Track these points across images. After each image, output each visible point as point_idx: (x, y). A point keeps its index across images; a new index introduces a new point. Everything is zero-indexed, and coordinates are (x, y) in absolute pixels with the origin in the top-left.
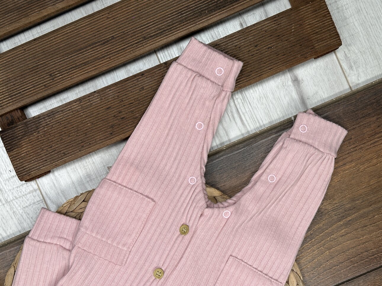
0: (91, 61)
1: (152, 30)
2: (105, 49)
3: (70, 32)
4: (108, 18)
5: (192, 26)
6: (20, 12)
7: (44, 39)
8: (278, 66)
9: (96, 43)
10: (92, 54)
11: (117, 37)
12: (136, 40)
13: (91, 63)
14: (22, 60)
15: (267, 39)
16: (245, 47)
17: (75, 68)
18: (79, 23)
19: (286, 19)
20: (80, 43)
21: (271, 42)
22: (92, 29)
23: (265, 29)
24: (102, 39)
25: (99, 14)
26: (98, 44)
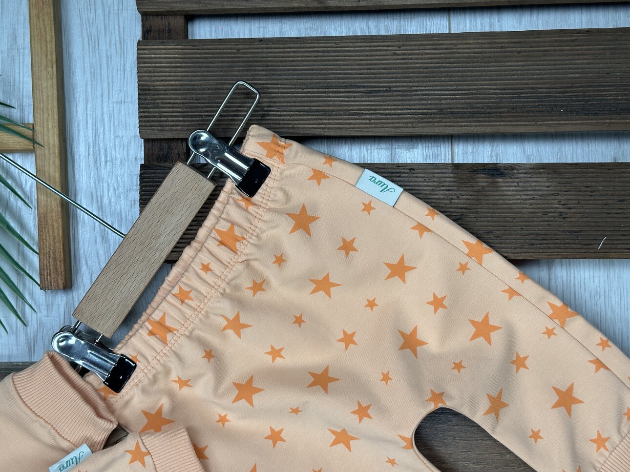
0: (338, 113)
1: (459, 104)
2: (368, 103)
3: (324, 52)
4: (395, 54)
5: (528, 123)
7: (277, 46)
9: (358, 86)
10: (344, 101)
11: (398, 91)
12: (425, 109)
13: (336, 115)
14: (228, 64)
16: (601, 195)
17: (305, 113)
18: (345, 43)
24: (371, 84)
25: (384, 42)
26: (361, 89)
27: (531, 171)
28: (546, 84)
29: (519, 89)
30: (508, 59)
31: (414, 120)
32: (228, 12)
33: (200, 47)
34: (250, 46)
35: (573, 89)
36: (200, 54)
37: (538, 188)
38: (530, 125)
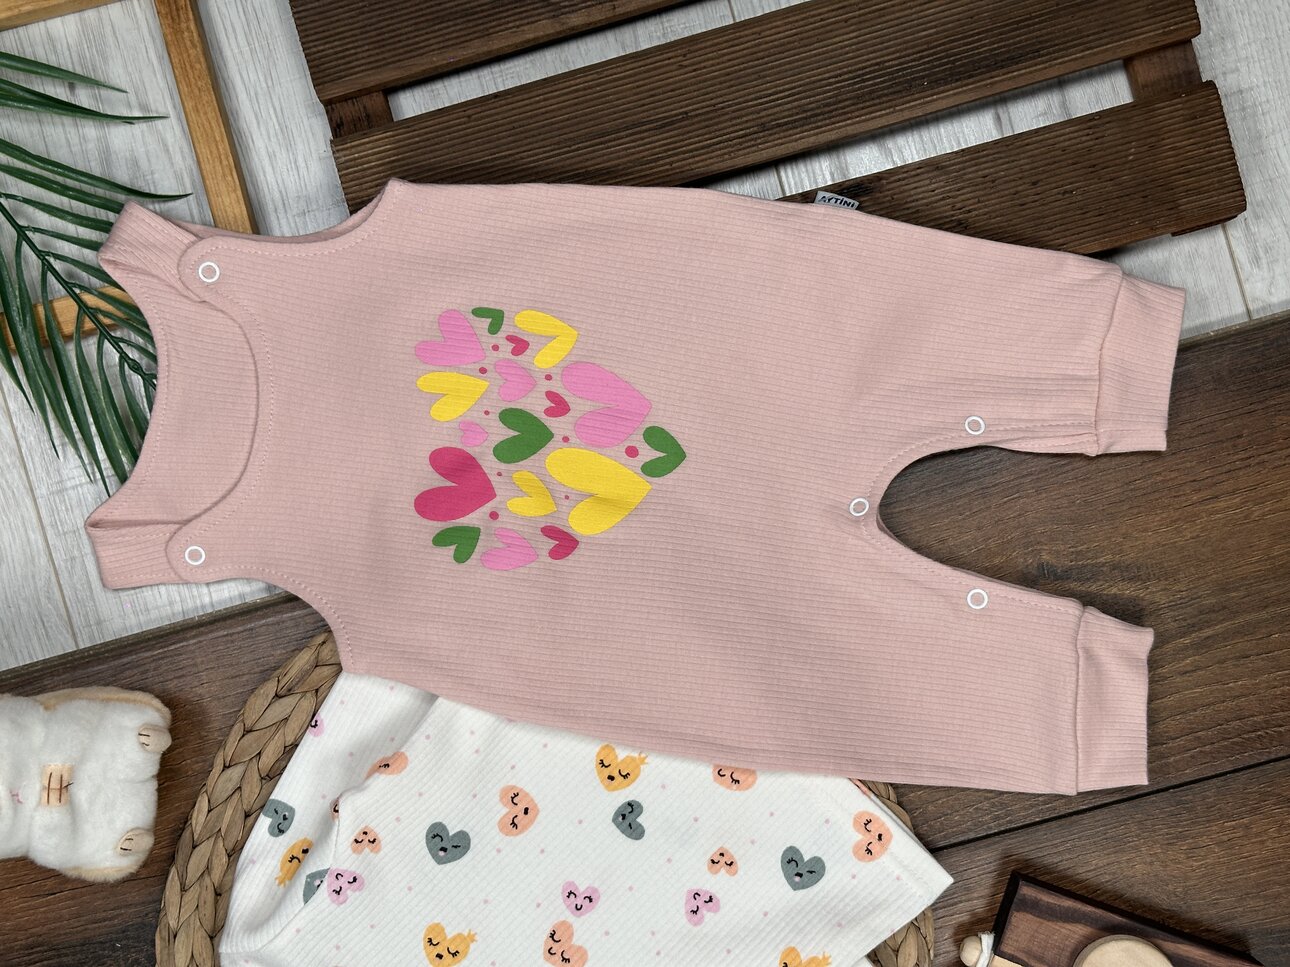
1: (785, 111)
2: (662, 142)
3: (585, 89)
4: (682, 67)
5: (883, 112)
6: (470, 24)
7: (519, 98)
8: (1082, 241)
9: (642, 123)
10: (629, 148)
11: (696, 116)
12: (742, 130)
14: (459, 140)
15: (1063, 170)
16: (1006, 182)
19: (1120, 127)
20: (606, 119)
21: (1073, 180)
22: (638, 87)
23: (1062, 145)
24: (659, 116)
25: (662, 54)
26: (648, 126)
27: (905, 175)
28: (893, 53)
29: (859, 69)
30: (834, 33)
31: (731, 149)
32: (440, 71)
33: (415, 127)
34: (483, 108)
35: (932, 51)
36: (418, 136)
37: (920, 196)
38: (887, 114)
